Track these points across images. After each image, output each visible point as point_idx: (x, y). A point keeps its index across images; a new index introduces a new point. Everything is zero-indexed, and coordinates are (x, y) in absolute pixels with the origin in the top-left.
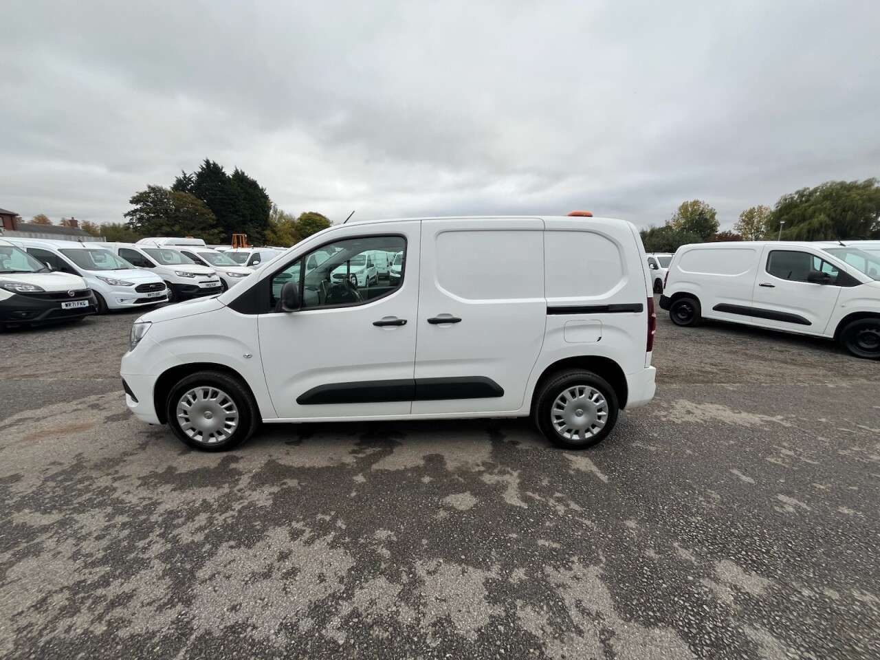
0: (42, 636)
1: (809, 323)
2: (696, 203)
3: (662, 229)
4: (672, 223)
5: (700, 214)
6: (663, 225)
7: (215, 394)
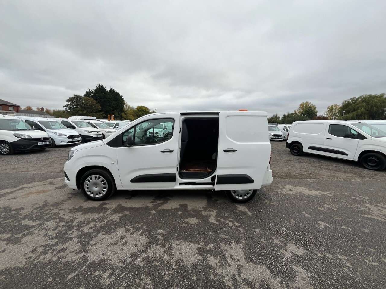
0: (34, 261)
1: (347, 155)
2: (307, 103)
3: (292, 114)
4: (297, 111)
5: (309, 108)
6: (293, 112)
7: (99, 178)
